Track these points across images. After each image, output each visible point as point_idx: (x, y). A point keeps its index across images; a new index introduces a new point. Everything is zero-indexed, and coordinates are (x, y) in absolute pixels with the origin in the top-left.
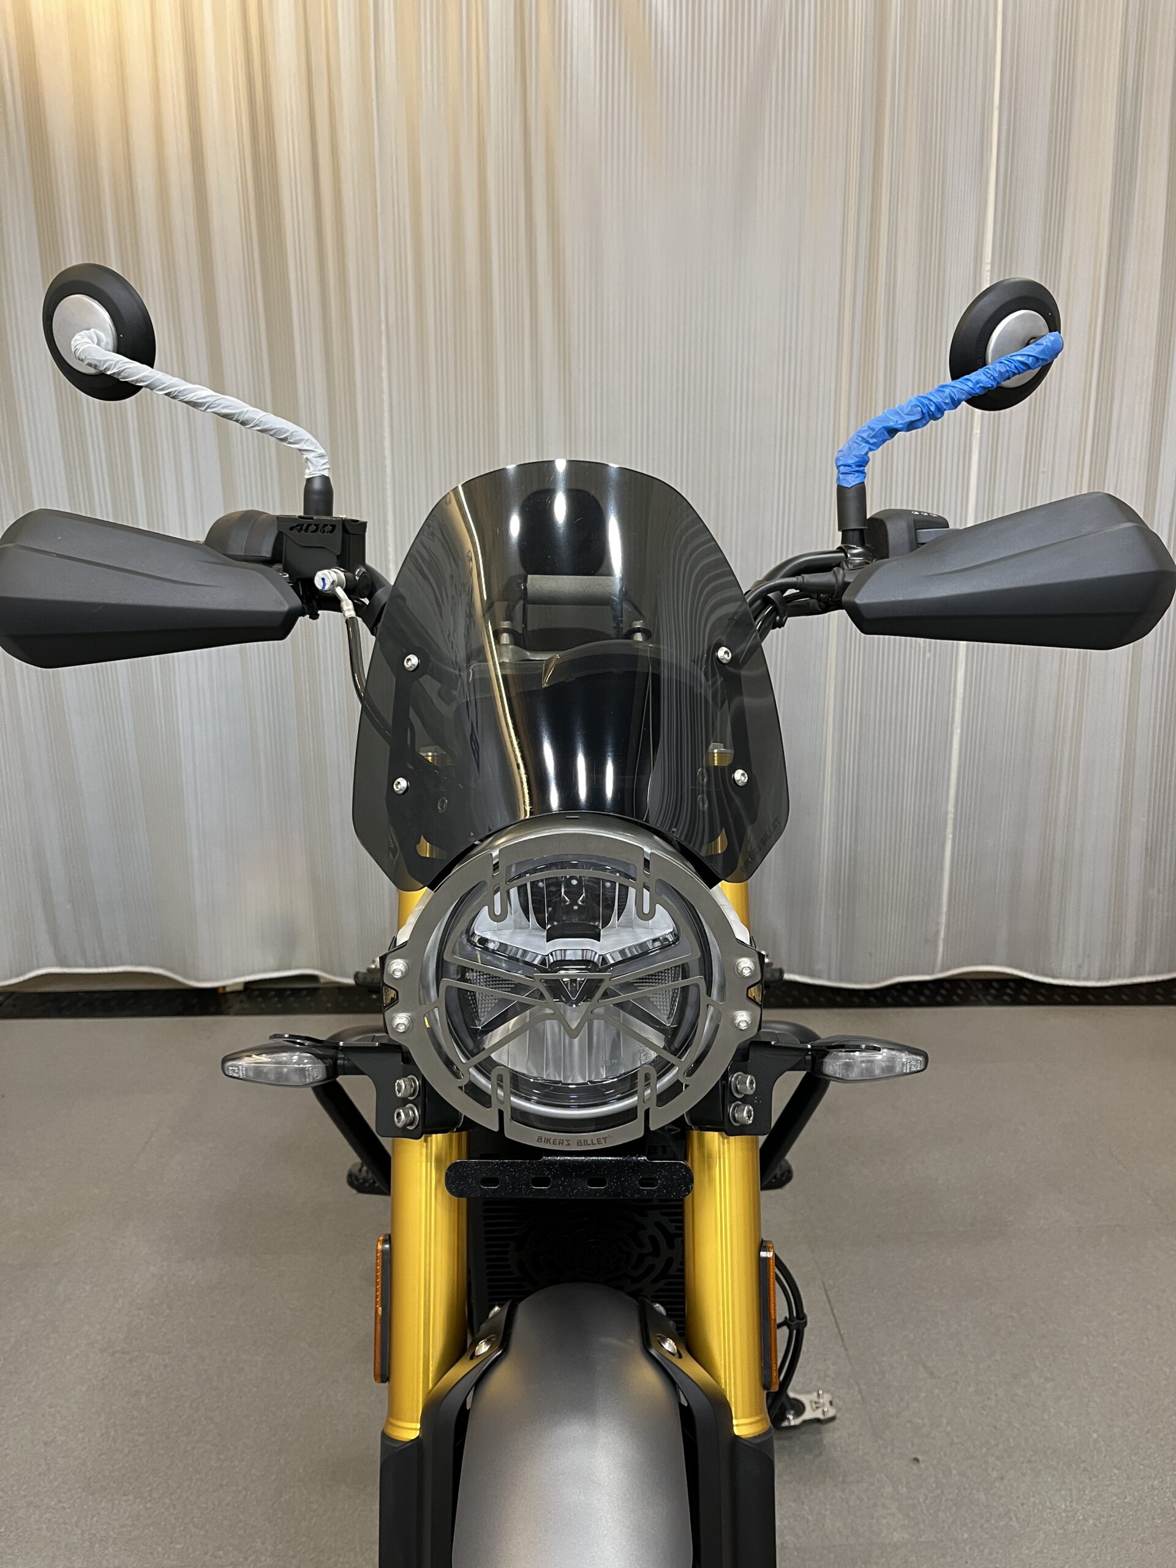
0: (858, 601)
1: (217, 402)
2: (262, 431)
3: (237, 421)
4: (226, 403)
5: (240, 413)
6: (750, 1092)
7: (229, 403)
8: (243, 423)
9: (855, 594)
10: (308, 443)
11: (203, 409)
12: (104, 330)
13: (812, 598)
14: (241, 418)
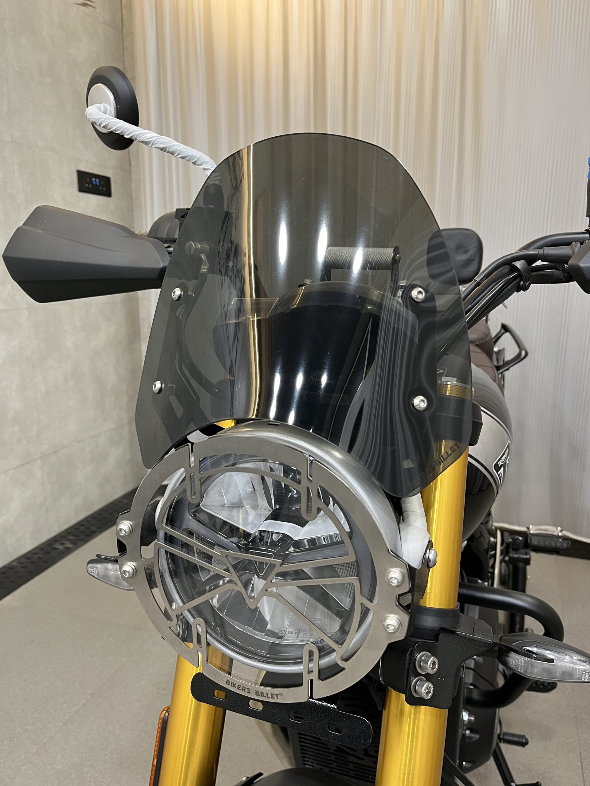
0: (582, 265)
1: (157, 140)
2: (183, 158)
3: (168, 152)
4: (162, 140)
5: (170, 147)
6: (431, 672)
7: (164, 141)
8: (172, 154)
9: (580, 259)
10: (208, 164)
11: (150, 145)
12: (109, 104)
13: (558, 270)
14: (170, 150)
